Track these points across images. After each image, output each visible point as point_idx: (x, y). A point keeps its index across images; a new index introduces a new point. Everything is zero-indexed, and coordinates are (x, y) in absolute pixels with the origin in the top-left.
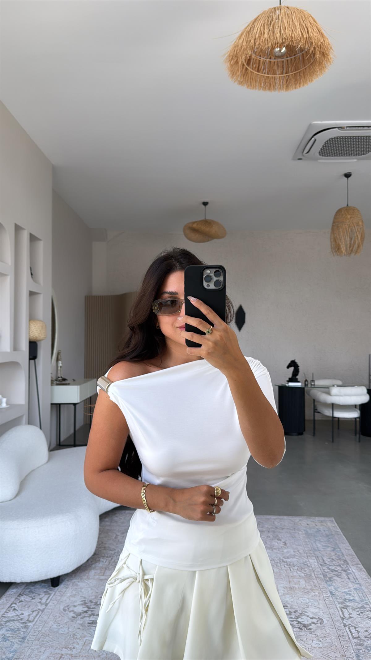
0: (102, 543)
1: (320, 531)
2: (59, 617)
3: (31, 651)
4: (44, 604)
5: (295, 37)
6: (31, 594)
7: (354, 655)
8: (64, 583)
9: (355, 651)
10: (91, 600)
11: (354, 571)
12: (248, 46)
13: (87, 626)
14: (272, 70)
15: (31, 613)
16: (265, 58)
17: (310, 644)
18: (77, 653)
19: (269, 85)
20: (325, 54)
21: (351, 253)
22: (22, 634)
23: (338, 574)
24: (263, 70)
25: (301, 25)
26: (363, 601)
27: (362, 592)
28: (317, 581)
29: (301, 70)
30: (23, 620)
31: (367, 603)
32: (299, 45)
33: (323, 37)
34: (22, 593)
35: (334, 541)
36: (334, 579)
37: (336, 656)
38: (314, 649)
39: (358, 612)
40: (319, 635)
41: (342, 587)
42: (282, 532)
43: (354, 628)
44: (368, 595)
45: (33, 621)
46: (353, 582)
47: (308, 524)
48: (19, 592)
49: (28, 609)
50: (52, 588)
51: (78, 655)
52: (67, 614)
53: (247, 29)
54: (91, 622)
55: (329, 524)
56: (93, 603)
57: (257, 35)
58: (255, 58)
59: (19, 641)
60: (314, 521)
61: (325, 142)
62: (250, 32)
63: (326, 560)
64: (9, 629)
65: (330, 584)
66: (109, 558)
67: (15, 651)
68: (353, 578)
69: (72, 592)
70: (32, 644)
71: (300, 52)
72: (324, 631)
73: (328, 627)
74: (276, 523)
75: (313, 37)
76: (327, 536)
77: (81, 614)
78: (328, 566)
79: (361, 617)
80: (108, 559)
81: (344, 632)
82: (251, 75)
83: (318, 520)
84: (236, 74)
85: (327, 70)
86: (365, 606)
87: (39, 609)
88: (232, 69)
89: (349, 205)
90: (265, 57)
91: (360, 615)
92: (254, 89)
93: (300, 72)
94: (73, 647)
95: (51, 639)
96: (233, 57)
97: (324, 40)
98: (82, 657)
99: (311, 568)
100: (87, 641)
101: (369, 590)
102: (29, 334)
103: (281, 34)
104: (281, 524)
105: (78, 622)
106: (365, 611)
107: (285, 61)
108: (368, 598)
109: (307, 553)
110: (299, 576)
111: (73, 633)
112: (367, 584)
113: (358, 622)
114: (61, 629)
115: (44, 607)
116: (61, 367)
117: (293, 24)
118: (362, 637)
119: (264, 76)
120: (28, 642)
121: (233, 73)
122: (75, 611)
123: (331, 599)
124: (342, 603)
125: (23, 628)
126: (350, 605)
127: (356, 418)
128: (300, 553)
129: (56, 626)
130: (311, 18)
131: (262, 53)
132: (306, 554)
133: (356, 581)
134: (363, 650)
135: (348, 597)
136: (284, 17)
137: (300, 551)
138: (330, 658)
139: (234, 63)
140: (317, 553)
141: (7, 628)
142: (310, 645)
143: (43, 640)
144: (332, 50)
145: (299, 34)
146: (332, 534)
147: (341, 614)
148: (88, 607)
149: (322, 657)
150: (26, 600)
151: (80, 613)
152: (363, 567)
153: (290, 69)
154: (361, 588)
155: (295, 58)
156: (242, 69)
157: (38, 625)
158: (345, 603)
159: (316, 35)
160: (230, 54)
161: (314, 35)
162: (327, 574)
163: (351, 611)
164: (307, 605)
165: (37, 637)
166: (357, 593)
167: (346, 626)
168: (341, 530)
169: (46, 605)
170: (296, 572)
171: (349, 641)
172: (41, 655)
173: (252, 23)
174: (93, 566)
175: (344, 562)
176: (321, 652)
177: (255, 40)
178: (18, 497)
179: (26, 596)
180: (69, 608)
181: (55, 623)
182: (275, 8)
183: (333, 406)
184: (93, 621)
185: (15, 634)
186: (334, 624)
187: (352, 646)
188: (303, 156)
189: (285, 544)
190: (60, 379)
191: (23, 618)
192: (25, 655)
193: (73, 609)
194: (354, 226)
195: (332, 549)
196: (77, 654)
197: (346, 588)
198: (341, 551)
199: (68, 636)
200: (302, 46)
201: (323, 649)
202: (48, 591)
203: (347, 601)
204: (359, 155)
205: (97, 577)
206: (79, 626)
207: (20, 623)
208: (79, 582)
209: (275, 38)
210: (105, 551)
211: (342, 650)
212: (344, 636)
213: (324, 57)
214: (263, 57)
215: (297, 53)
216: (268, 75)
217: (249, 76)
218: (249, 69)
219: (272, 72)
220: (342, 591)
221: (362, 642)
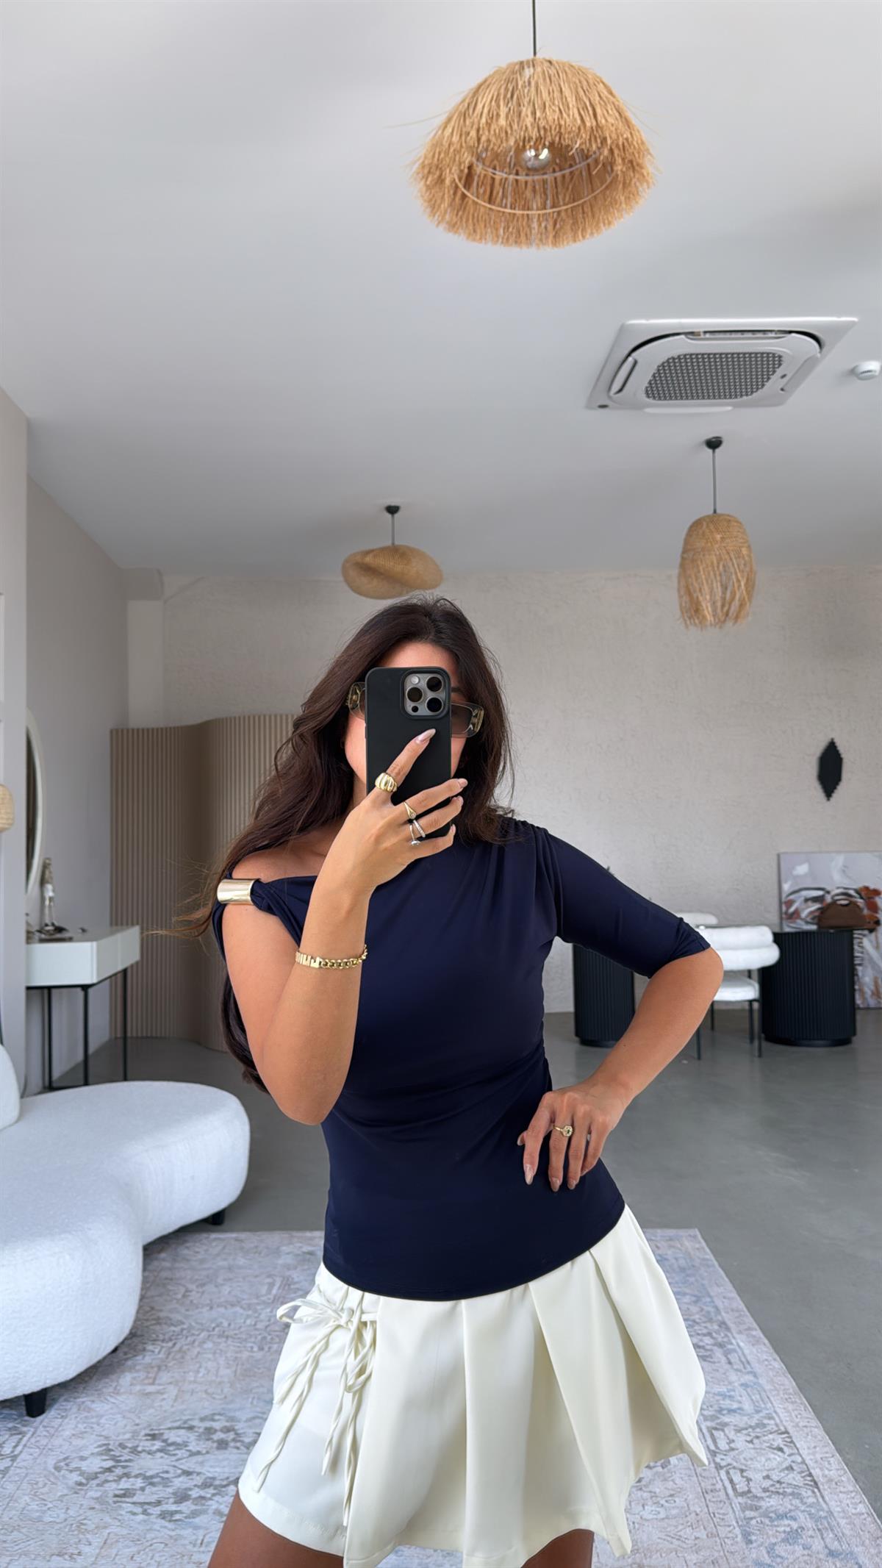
0: (152, 1308)
1: (666, 1259)
2: (44, 1485)
4: (8, 1457)
5: (567, 125)
7: (737, 1531)
8: (56, 1407)
9: (740, 1523)
10: (121, 1442)
11: (742, 1344)
12: (464, 144)
13: (111, 1502)
14: (520, 199)
16: (506, 173)
17: (638, 1514)
18: (86, 1564)
19: (517, 234)
20: (635, 164)
21: (725, 620)
23: (705, 1354)
24: (502, 200)
25: (578, 99)
26: (760, 1411)
27: (758, 1391)
29: (585, 199)
32: (576, 142)
33: (629, 127)
35: (697, 1281)
37: (697, 1536)
38: (646, 1524)
39: (750, 1435)
40: (660, 1492)
43: (738, 1471)
44: (774, 1396)
46: (740, 1371)
50: (27, 1418)
52: (64, 1476)
53: (461, 107)
54: (122, 1492)
55: (688, 1244)
56: (128, 1450)
57: (484, 120)
58: (484, 172)
60: (653, 1238)
61: (659, 366)
62: (467, 115)
66: (167, 1342)
68: (739, 1362)
69: (76, 1427)
71: (581, 160)
72: (671, 1483)
73: (681, 1474)
75: (607, 126)
77: (99, 1475)
79: (757, 1446)
80: (164, 1345)
81: (717, 1482)
82: (475, 210)
83: (662, 1236)
84: (439, 206)
85: (641, 201)
86: (766, 1421)
88: (431, 196)
89: (719, 511)
90: (505, 170)
91: (753, 1443)
92: (483, 241)
93: (582, 205)
94: (76, 1552)
95: (25, 1535)
96: (430, 168)
97: (631, 134)
100: (111, 1536)
101: (776, 1385)
103: (535, 119)
105: (91, 1494)
106: (765, 1433)
107: (551, 180)
108: (772, 1403)
111: (79, 1518)
112: (771, 1373)
113: (747, 1458)
114: (49, 1512)
115: (7, 1463)
116: (51, 899)
117: (562, 98)
118: (757, 1491)
119: (504, 212)
121: (434, 204)
122: (84, 1468)
124: (713, 1418)
126: (731, 1422)
127: (750, 1002)
129: (36, 1507)
130: (601, 85)
131: (499, 162)
133: (745, 1368)
134: (758, 1519)
135: (726, 1403)
136: (541, 81)
138: (682, 1541)
139: (433, 183)
142: (637, 1516)
144: (649, 157)
145: (575, 120)
146: (693, 1266)
147: (710, 1442)
148: (114, 1458)
149: (664, 1540)
151: (96, 1473)
152: (762, 1336)
153: (561, 197)
154: (759, 1383)
155: (571, 173)
156: (452, 197)
158: (718, 1418)
159: (613, 122)
160: (423, 162)
161: (609, 120)
163: (732, 1435)
166: (748, 1394)
167: (722, 1468)
168: (715, 1256)
169: (14, 1458)
171: (725, 1500)
173: (471, 95)
174: (129, 1363)
175: (720, 1326)
176: (663, 1530)
177: (478, 131)
180: (70, 1462)
181: (33, 1500)
182: (522, 63)
184: (127, 1490)
187: (734, 1511)
188: (610, 398)
190: (50, 928)
193: (79, 1466)
194: (731, 558)
195: (694, 1299)
197: (722, 1383)
198: (713, 1302)
199: (65, 1527)
200: (584, 147)
201: (667, 1523)
202: (19, 1425)
203: (725, 1412)
204: (736, 397)
205: (138, 1388)
206: (93, 1504)
208: (93, 1401)
209: (522, 127)
210: (157, 1328)
211: (711, 1521)
212: (715, 1490)
213: (634, 172)
214: (500, 171)
215: (575, 162)
216: (513, 211)
217: (469, 213)
218: (469, 197)
219: (523, 203)
220: (713, 1391)
221: (755, 1503)
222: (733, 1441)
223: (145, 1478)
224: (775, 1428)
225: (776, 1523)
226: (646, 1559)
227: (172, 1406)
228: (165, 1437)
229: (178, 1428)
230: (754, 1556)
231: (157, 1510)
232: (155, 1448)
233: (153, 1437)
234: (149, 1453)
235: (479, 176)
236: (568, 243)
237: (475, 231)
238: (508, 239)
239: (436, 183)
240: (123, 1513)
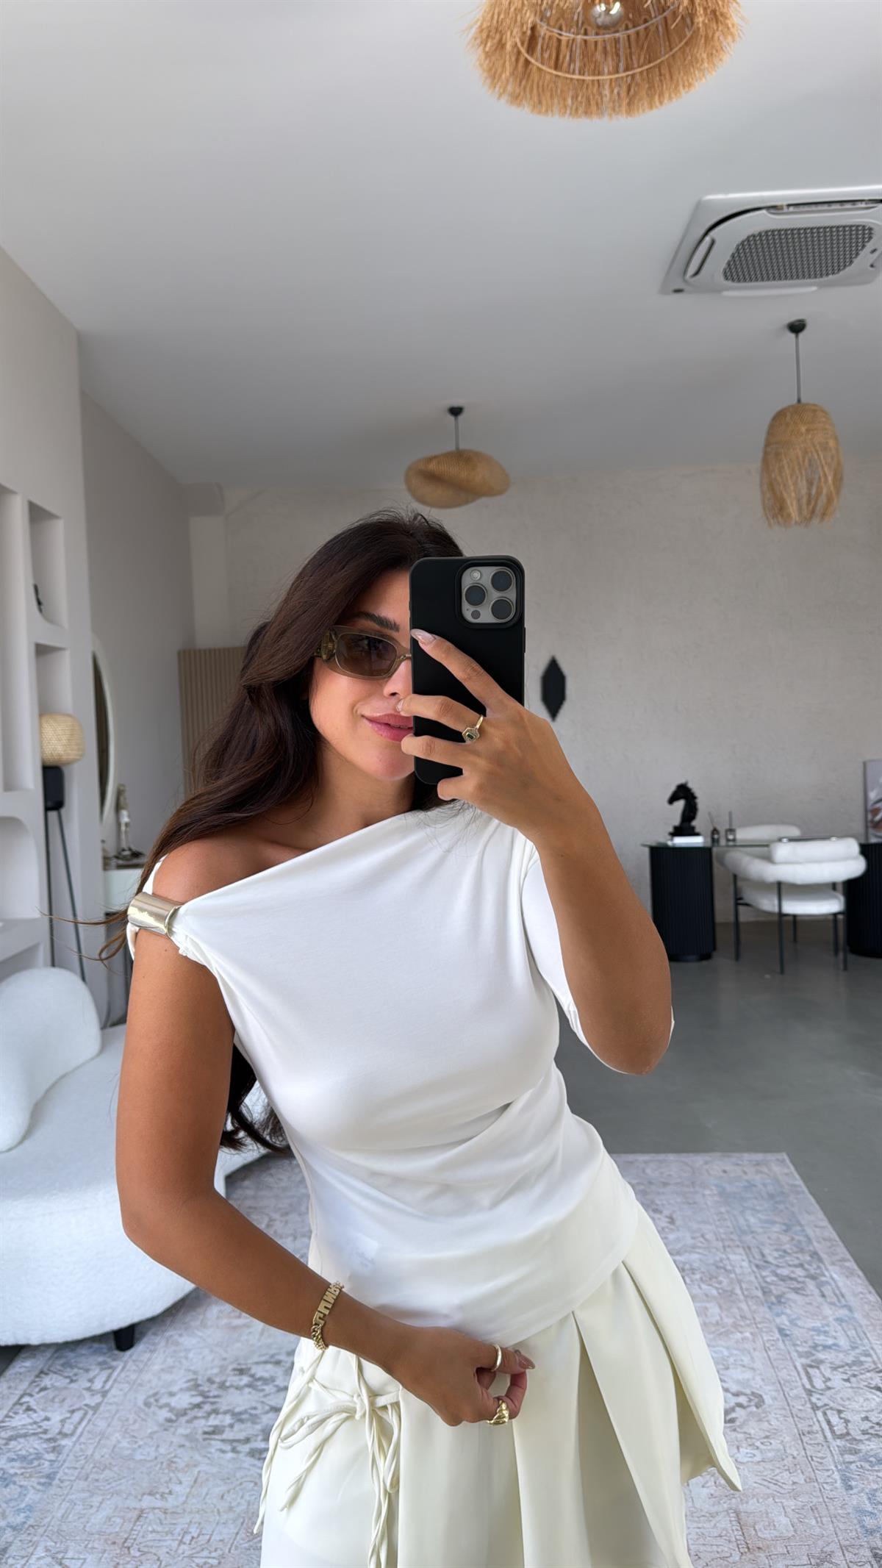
1: (755, 1186)
2: (135, 1422)
3: (68, 1504)
4: (99, 1392)
6: (68, 1370)
7: (837, 1476)
8: (145, 1340)
9: (839, 1468)
10: (209, 1376)
11: (835, 1276)
13: (200, 1439)
14: (589, 62)
15: (68, 1415)
16: (573, 33)
18: (176, 1503)
19: (588, 103)
20: (718, 13)
21: (811, 518)
22: (45, 1466)
23: (798, 1287)
24: (569, 65)
26: (857, 1348)
27: (854, 1326)
28: (749, 1306)
29: (662, 59)
30: (49, 1432)
31: (867, 1353)
34: (45, 1370)
35: (786, 1208)
36: (789, 1299)
37: (795, 1481)
38: (741, 1467)
39: (846, 1373)
40: (754, 1433)
41: (808, 1317)
42: (663, 1193)
43: (835, 1412)
44: (869, 1332)
45: (72, 1435)
46: (835, 1305)
47: (725, 1172)
48: (40, 1367)
49: (61, 1407)
50: (116, 1352)
51: (179, 1510)
52: (154, 1413)
54: (211, 1429)
55: (776, 1169)
56: (215, 1386)
58: (548, 34)
59: (39, 1483)
60: (740, 1163)
61: (738, 246)
63: (770, 1254)
64: (15, 1457)
65: (780, 1312)
67: (30, 1508)
68: (832, 1295)
69: (165, 1361)
70: (71, 1488)
71: (657, 12)
72: (766, 1423)
74: (648, 1171)
76: (771, 1196)
78: (773, 1268)
79: (854, 1385)
81: (814, 1423)
82: (540, 78)
83: (750, 1161)
84: (500, 76)
85: (725, 58)
86: (863, 1359)
87: (86, 1405)
88: (491, 65)
89: (803, 400)
90: (572, 30)
91: (850, 1382)
92: (550, 112)
93: (659, 66)
94: (167, 1491)
95: (116, 1473)
96: (490, 31)
98: (191, 1512)
99: (733, 1276)
100: (201, 1475)
102: (42, 748)
104: (662, 1173)
105: (181, 1431)
106: (863, 1372)
107: (624, 38)
108: (868, 1339)
109: (722, 1240)
110: (707, 1295)
111: (169, 1456)
112: (866, 1307)
113: (844, 1398)
114: (140, 1450)
115: (98, 1399)
116: (127, 825)
118: (856, 1433)
119: (572, 79)
120: (62, 1485)
121: (495, 73)
122: (173, 1404)
123: (782, 1347)
124: (808, 1354)
125: (48, 1452)
126: (826, 1359)
127: (835, 915)
128: (706, 1240)
129: (126, 1444)
131: (566, 20)
132: (720, 1244)
133: (839, 1301)
134: (858, 1464)
135: (821, 1339)
137: (707, 1237)
138: (781, 1487)
139: (493, 48)
140: (748, 1238)
141: (12, 1455)
143: (97, 1478)
144: (735, 4)
146: (782, 1193)
147: (805, 1380)
148: (203, 1394)
149: (761, 1484)
150: (56, 1384)
151: (186, 1409)
152: (856, 1267)
153: (634, 58)
154: (854, 1318)
155: (646, 29)
156: (514, 63)
157: (84, 1443)
158: (814, 1355)
160: (482, 24)
162: (772, 1287)
163: (828, 1373)
164: (723, 1365)
165: (84, 1471)
166: (843, 1329)
167: (818, 1408)
168: (804, 1181)
169: (104, 1394)
170: (697, 1287)
171: (824, 1443)
172: (92, 1514)
175: (811, 1257)
176: (759, 1473)
178: (27, 1143)
179: (55, 1376)
180: (159, 1398)
181: (124, 1437)
183: (780, 889)
184: (216, 1427)
185: (29, 1468)
186: (788, 1405)
187: (833, 1456)
188: (685, 281)
189: (672, 1221)
190: (127, 853)
191: (48, 1428)
192: (53, 1518)
193: (167, 1401)
194: (817, 451)
195: (784, 1227)
196: (177, 1507)
197: (816, 1318)
198: (803, 1230)
199: (156, 1466)
201: (764, 1467)
202: (109, 1360)
203: (820, 1348)
204: (821, 276)
205: (225, 1321)
206: (183, 1441)
207: (42, 1441)
208: (181, 1335)
211: (809, 1465)
212: (813, 1432)
213: (717, 23)
214: (566, 32)
215: (650, 16)
216: (581, 77)
217: (533, 81)
218: (533, 64)
219: (592, 67)
220: (807, 1326)
221: (855, 1447)
222: (830, 1379)
223: (234, 1414)
224: (873, 1366)
225: (876, 1468)
226: (742, 1504)
227: (259, 1340)
228: (253, 1371)
229: (266, 1362)
230: (855, 1502)
231: (245, 1448)
232: (242, 1383)
233: (241, 1372)
234: (237, 1388)
235: (544, 39)
236: (644, 110)
237: (540, 102)
238: (577, 110)
239: (496, 50)
240: (213, 1450)
